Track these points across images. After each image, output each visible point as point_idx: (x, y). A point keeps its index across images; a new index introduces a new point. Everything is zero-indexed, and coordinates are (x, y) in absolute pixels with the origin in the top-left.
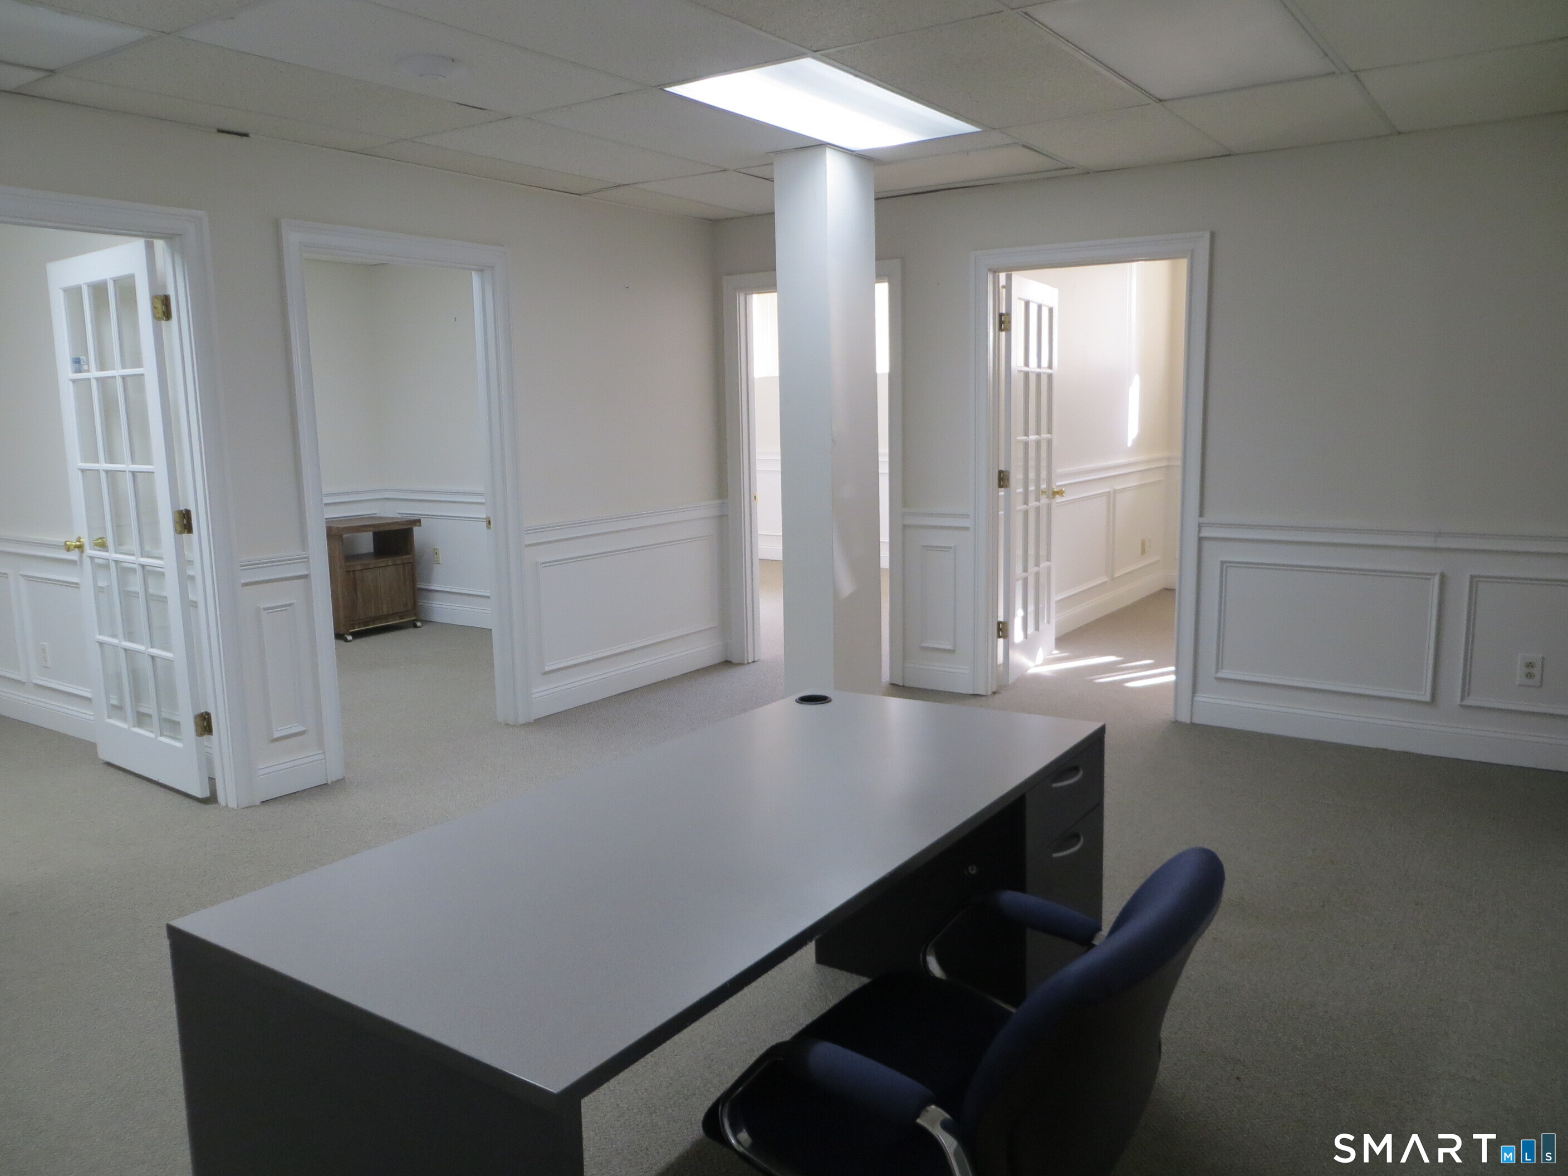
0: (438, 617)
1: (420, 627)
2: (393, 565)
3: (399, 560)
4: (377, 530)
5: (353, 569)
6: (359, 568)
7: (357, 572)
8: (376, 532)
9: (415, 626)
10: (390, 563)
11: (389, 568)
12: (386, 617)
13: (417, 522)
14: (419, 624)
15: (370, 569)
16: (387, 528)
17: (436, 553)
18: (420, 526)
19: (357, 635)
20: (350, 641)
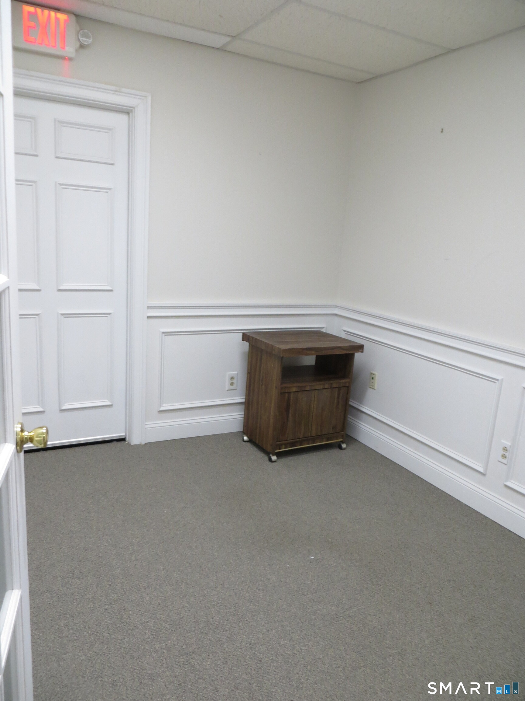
0: (363, 439)
1: (344, 449)
2: (330, 388)
3: (335, 383)
4: (320, 354)
5: (289, 391)
6: (294, 390)
7: (292, 394)
8: (319, 356)
9: (340, 448)
10: (326, 386)
11: (324, 391)
12: (314, 440)
13: (360, 348)
14: (344, 446)
15: (305, 391)
16: (329, 353)
17: (373, 378)
18: (362, 352)
19: (280, 455)
20: (275, 461)
